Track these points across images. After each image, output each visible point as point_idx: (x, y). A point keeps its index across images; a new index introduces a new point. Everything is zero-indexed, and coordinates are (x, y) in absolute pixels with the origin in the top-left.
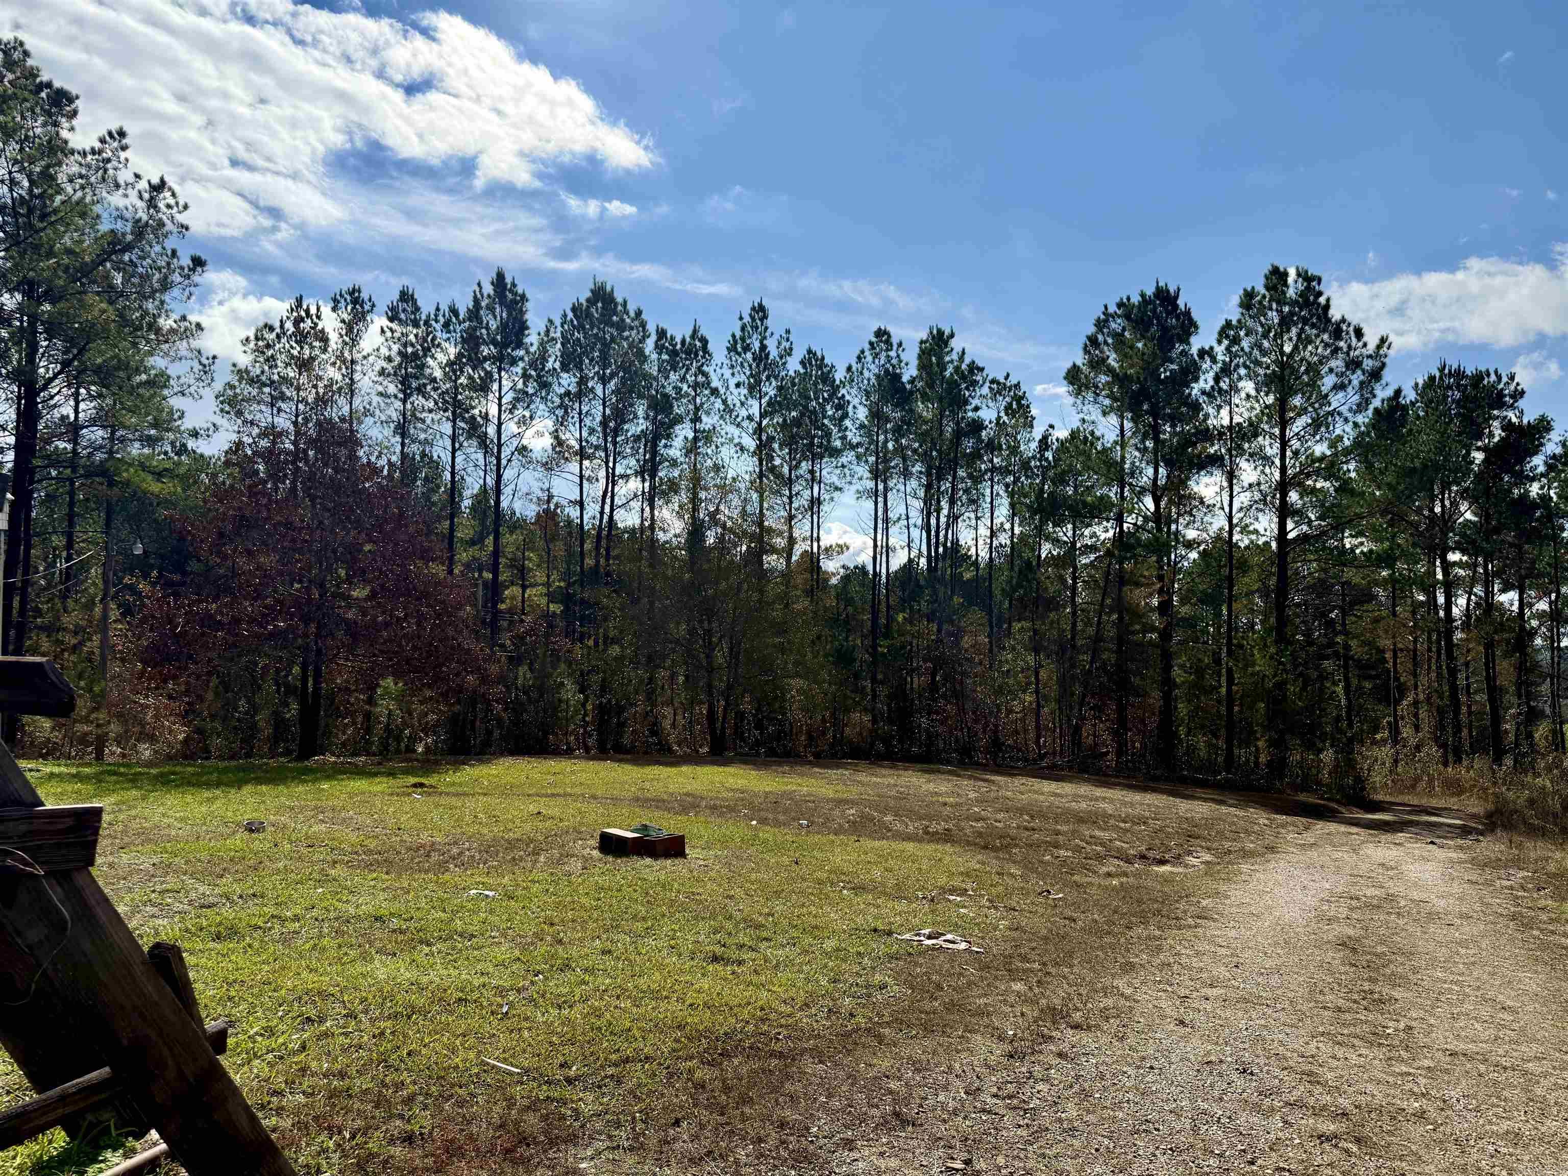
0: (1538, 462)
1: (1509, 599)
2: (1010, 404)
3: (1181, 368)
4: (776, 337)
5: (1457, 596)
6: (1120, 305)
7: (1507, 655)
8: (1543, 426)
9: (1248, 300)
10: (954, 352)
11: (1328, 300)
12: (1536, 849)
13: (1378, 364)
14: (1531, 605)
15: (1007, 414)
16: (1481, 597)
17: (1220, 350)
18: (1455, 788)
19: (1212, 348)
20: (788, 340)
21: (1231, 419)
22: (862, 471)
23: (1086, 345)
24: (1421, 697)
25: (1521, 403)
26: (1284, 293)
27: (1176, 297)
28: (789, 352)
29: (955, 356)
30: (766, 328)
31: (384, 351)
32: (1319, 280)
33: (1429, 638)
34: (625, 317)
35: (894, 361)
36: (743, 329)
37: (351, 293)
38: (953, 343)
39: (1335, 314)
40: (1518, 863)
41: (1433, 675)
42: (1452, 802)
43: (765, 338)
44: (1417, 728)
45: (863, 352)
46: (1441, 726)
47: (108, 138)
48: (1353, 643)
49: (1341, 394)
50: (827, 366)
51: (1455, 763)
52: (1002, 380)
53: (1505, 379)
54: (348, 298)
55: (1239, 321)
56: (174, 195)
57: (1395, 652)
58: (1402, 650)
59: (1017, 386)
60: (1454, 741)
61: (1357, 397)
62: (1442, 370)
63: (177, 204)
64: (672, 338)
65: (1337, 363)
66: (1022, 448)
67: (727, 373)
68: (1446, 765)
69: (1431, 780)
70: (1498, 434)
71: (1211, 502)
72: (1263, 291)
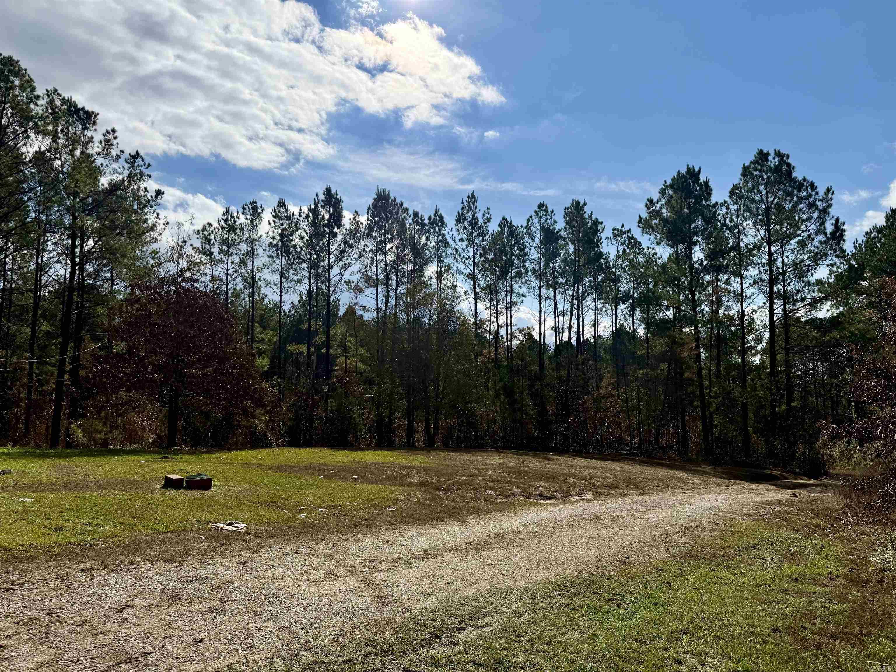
4: (482, 212)
9: (745, 170)
10: (586, 214)
11: (794, 168)
13: (827, 205)
20: (489, 213)
23: (647, 204)
26: (765, 165)
27: (699, 173)
28: (489, 220)
29: (586, 216)
30: (476, 208)
31: (271, 234)
32: (788, 156)
34: (395, 206)
35: (549, 222)
36: (463, 208)
37: (251, 204)
38: (586, 209)
39: (798, 176)
43: (476, 213)
45: (531, 217)
47: (107, 134)
50: (513, 226)
52: (619, 228)
54: (250, 207)
55: (742, 184)
56: (143, 160)
59: (629, 231)
63: (145, 164)
64: (422, 216)
65: (803, 206)
67: (455, 233)
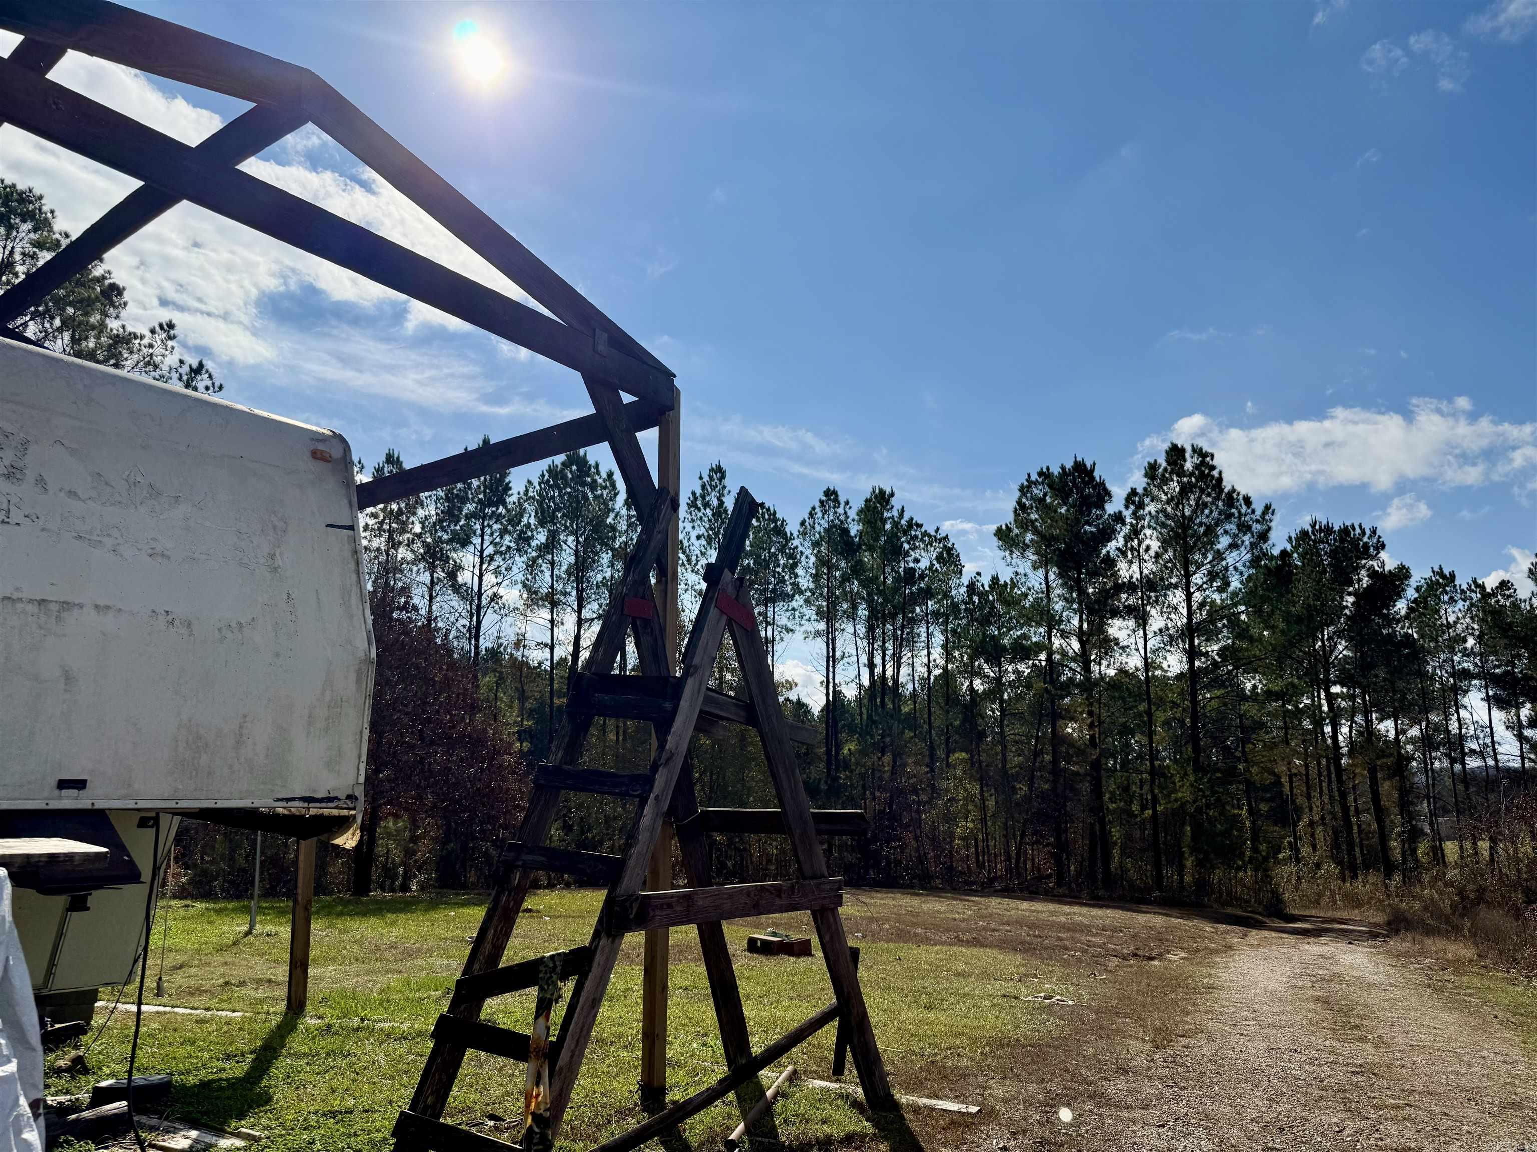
0: (1401, 607)
1: (1387, 727)
2: (941, 553)
3: (1099, 530)
5: (1341, 725)
6: (1040, 474)
7: (1390, 778)
8: (1403, 573)
9: (1151, 471)
10: (895, 510)
11: (1220, 473)
12: (1434, 944)
13: (1265, 527)
14: (1404, 732)
15: (939, 563)
16: (1361, 726)
17: (1127, 514)
18: (1354, 901)
19: (1120, 513)
21: (1141, 573)
22: (810, 613)
23: (1016, 510)
24: (1317, 818)
25: (1383, 555)
26: (1182, 467)
27: (1092, 470)
29: (895, 513)
30: (724, 487)
32: (1212, 456)
33: (1319, 764)
34: (597, 477)
35: (842, 518)
36: (704, 487)
38: (893, 501)
39: (1227, 486)
40: (1423, 953)
41: (1326, 799)
42: (1356, 914)
43: (723, 496)
44: (1314, 847)
45: (813, 509)
46: (1336, 845)
47: (157, 329)
48: (1254, 770)
49: (1235, 554)
50: (778, 520)
51: (1352, 878)
52: (933, 534)
53: (1368, 533)
55: (1145, 489)
56: (210, 377)
57: (1291, 777)
58: (1296, 775)
59: (946, 538)
60: (1350, 859)
61: (1249, 556)
62: (1313, 526)
63: (213, 384)
65: (1232, 527)
66: (953, 593)
67: (689, 527)
68: (1344, 881)
69: (1333, 895)
70: (1366, 582)
71: (1125, 644)
72: (1164, 465)
